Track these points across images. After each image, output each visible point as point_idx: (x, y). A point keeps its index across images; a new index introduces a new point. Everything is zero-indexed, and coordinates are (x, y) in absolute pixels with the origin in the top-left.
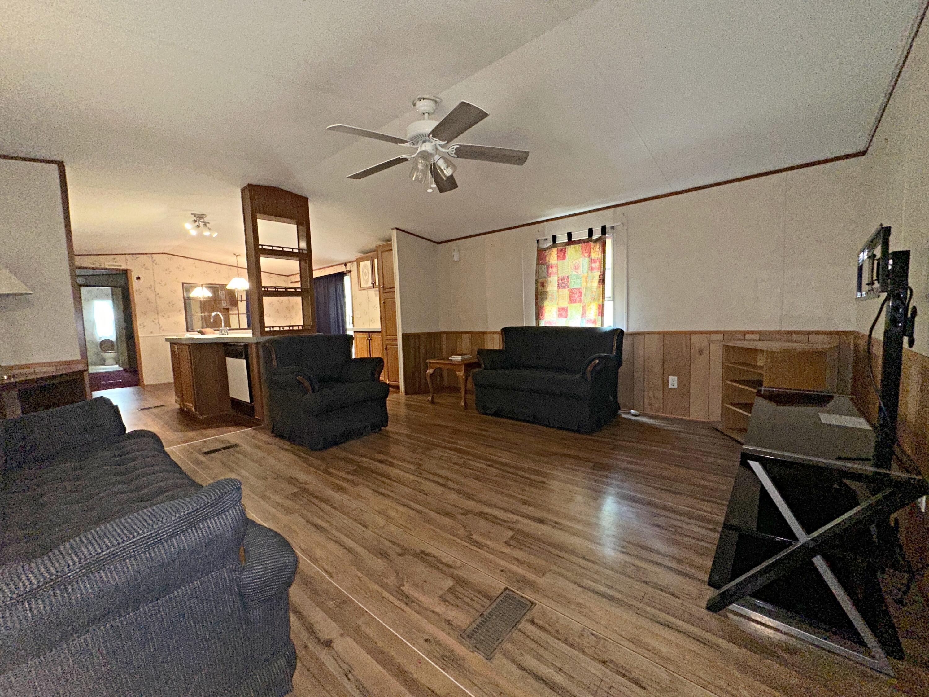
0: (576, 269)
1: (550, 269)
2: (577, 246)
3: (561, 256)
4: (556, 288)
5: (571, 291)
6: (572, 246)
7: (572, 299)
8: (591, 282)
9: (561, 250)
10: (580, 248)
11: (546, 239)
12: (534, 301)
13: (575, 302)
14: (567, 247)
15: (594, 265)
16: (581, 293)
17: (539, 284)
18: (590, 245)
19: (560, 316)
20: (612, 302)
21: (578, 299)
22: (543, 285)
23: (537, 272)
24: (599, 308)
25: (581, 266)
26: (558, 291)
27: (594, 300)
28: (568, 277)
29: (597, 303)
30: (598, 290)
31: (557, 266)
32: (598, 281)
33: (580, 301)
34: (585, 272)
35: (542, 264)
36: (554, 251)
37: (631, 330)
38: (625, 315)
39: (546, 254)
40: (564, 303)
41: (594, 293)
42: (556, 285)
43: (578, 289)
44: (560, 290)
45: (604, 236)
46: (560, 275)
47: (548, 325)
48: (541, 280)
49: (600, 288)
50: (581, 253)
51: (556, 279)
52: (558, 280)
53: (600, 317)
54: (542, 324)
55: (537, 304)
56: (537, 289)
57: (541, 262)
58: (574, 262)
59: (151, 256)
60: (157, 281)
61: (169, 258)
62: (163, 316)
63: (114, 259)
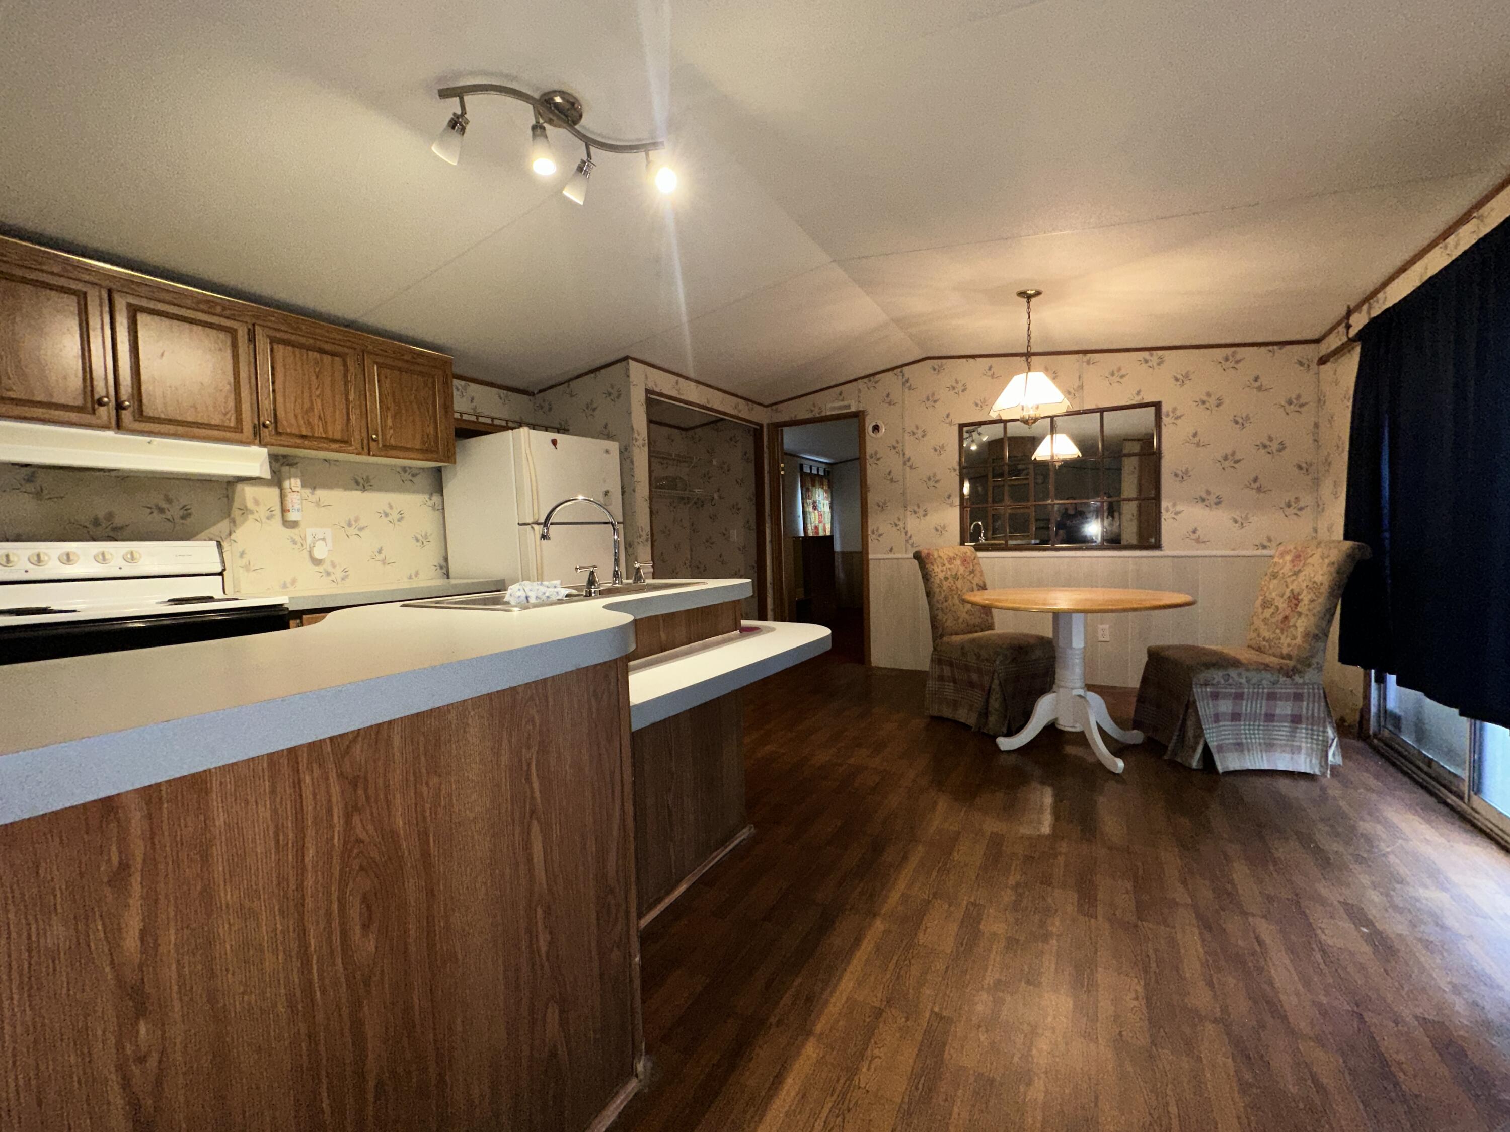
59: (901, 372)
60: (908, 430)
61: (936, 367)
62: (915, 512)
63: (841, 394)
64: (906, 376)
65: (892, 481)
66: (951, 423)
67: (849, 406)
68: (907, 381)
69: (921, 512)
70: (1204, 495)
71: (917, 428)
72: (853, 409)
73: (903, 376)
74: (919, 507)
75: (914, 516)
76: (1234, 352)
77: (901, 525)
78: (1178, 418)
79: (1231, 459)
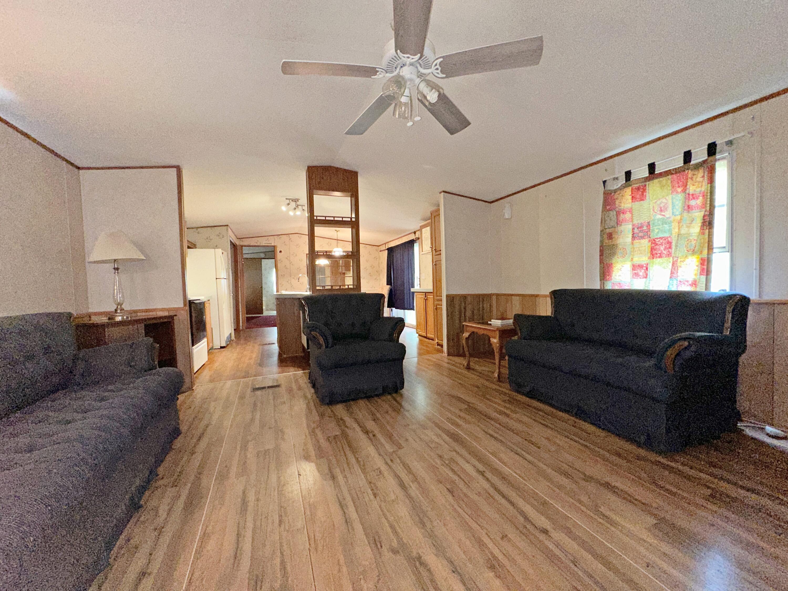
0: (661, 211)
1: (621, 215)
2: (663, 180)
3: (638, 196)
4: (629, 239)
5: (654, 242)
6: (656, 181)
7: (654, 252)
8: (688, 227)
9: (638, 189)
10: (669, 181)
11: (617, 178)
12: (598, 257)
13: (660, 257)
14: (647, 183)
15: (693, 203)
16: (670, 243)
17: (605, 236)
18: (687, 176)
19: (636, 275)
20: (728, 255)
21: (665, 252)
22: (610, 236)
23: (603, 221)
24: (702, 264)
25: (670, 206)
26: (633, 244)
27: (694, 252)
28: (649, 223)
29: (700, 257)
30: (702, 236)
31: (631, 211)
32: (700, 225)
33: (669, 255)
34: (677, 213)
35: (610, 210)
36: (628, 191)
37: (766, 298)
38: (755, 273)
39: (615, 197)
40: (643, 259)
41: (693, 243)
42: (630, 236)
43: (665, 238)
44: (636, 241)
45: (711, 158)
46: (635, 222)
47: (616, 288)
48: (608, 231)
49: (703, 234)
50: (670, 188)
51: (630, 227)
52: (633, 229)
53: (703, 278)
54: (609, 286)
55: (601, 262)
56: (602, 242)
57: (608, 207)
58: (658, 202)
60: (291, 253)
61: (299, 236)
63: (268, 239)
65: (286, 268)
66: (304, 253)
72: (273, 244)
73: (290, 237)
77: (289, 282)
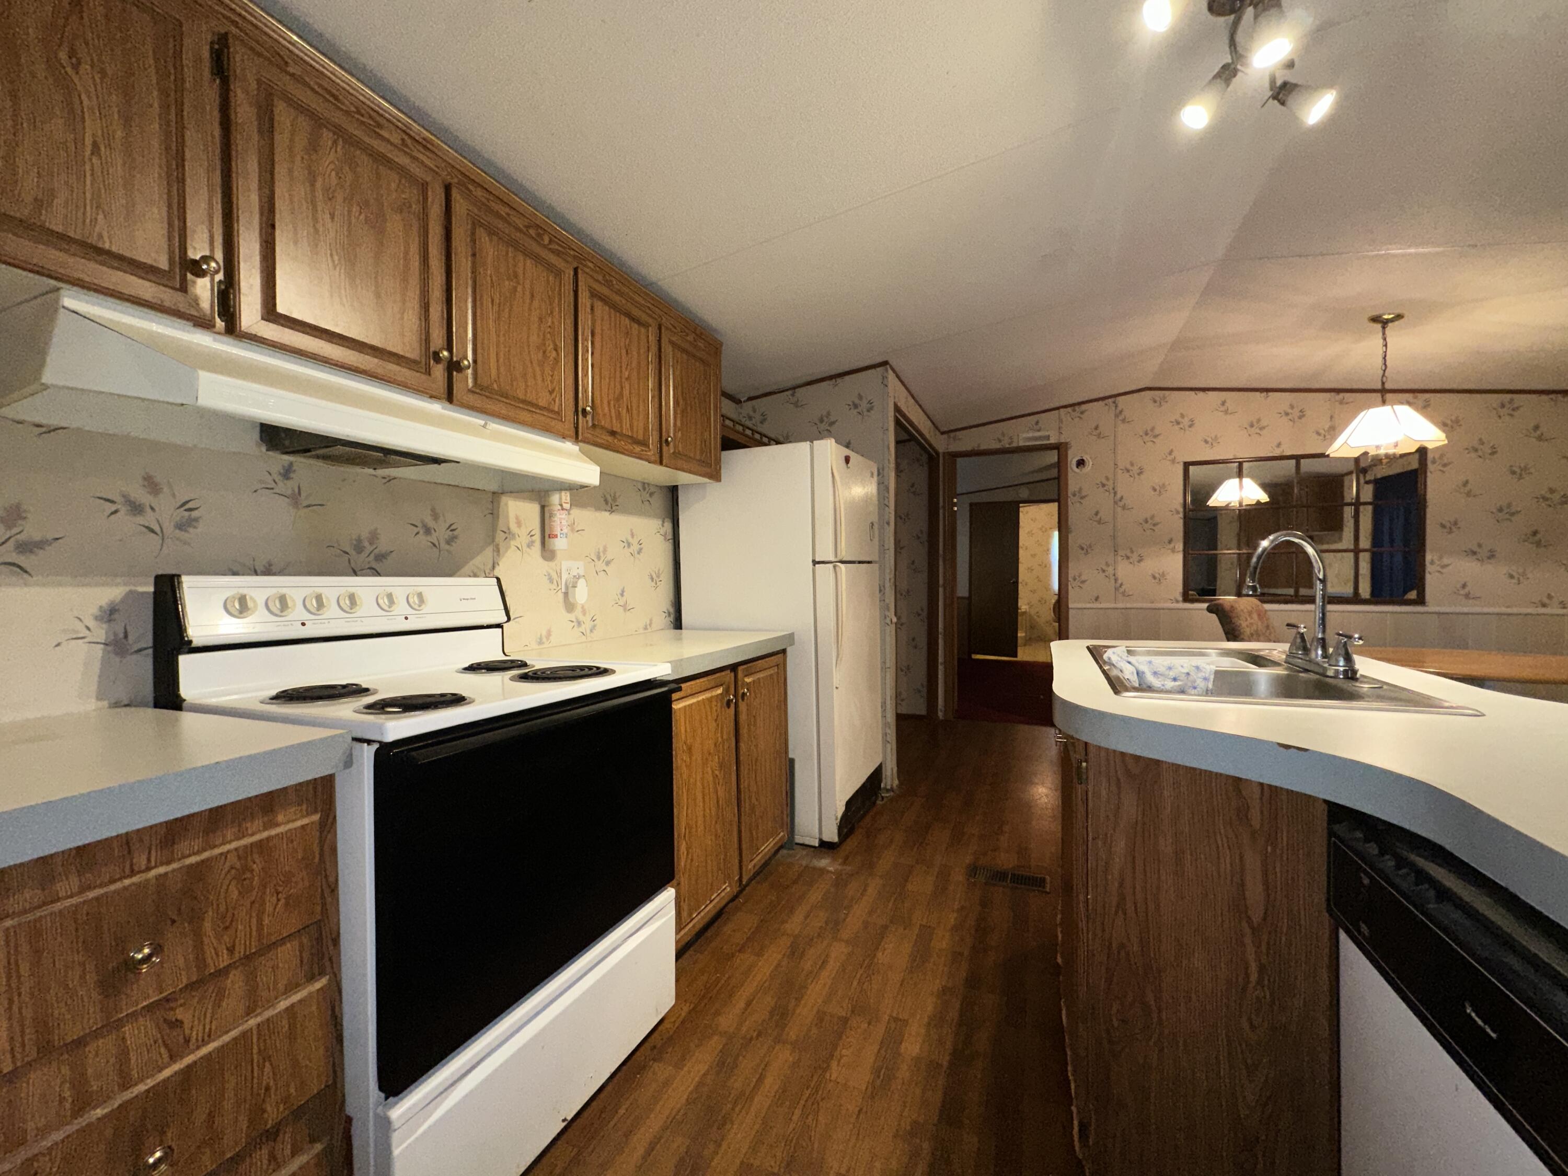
59: (1114, 402)
60: (1121, 465)
61: (1158, 399)
62: (1128, 558)
63: (1037, 423)
64: (1119, 408)
65: (1100, 522)
66: (1173, 461)
67: (1048, 437)
68: (1121, 412)
69: (1135, 557)
70: (1475, 549)
71: (1132, 464)
72: (1053, 440)
73: (1116, 407)
74: (1132, 552)
75: (1126, 562)
76: (1511, 401)
77: (1110, 570)
78: (1445, 465)
79: (1506, 512)
